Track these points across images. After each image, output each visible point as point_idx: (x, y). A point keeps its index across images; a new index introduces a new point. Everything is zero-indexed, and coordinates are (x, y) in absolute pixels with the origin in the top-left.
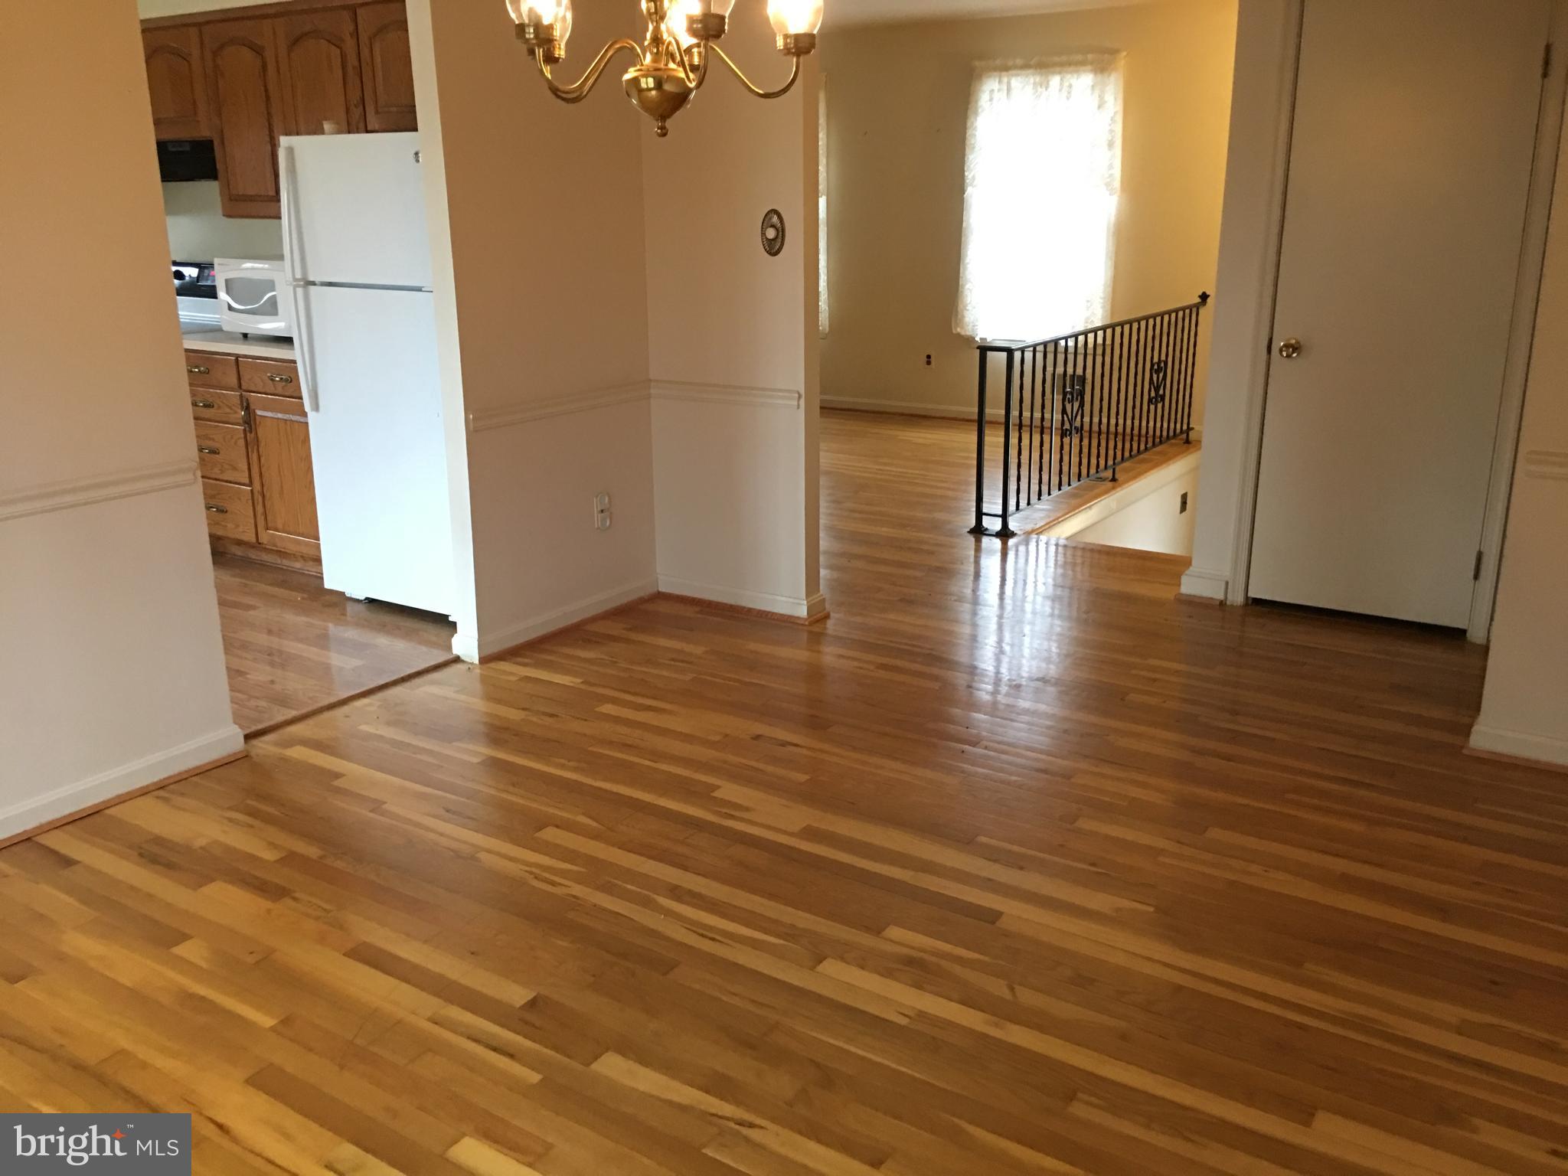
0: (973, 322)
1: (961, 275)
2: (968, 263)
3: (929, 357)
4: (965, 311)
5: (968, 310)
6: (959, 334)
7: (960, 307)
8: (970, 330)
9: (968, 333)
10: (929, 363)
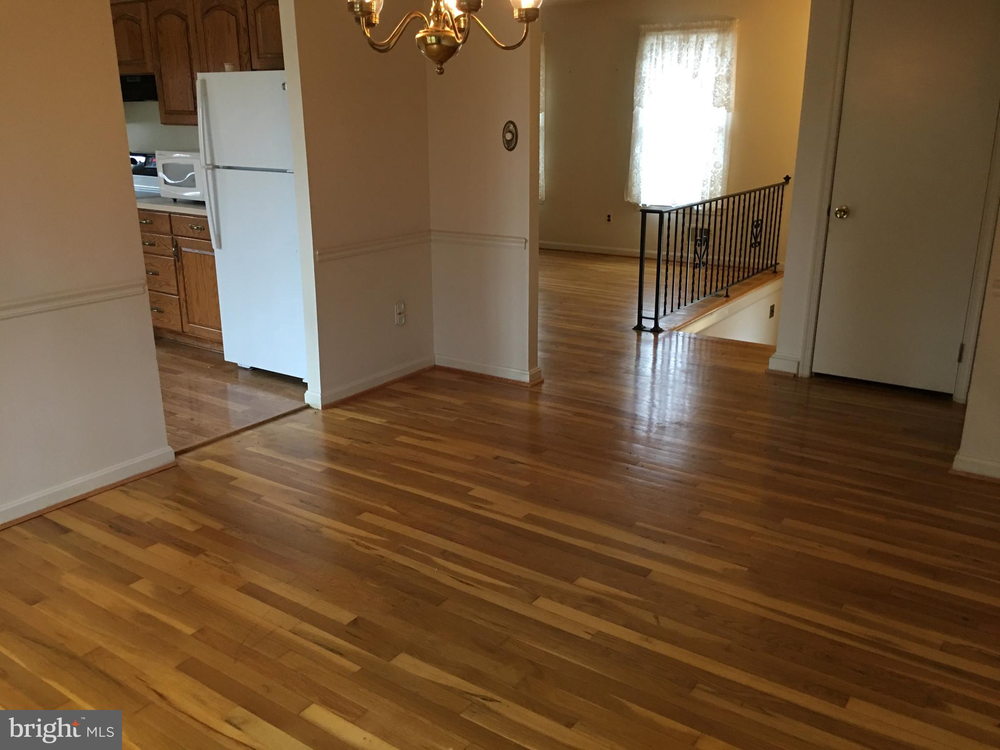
0: (637, 194)
2: (635, 156)
3: (609, 216)
4: (633, 187)
6: (629, 202)
7: (630, 184)
8: (636, 199)
9: (634, 202)
10: (609, 220)
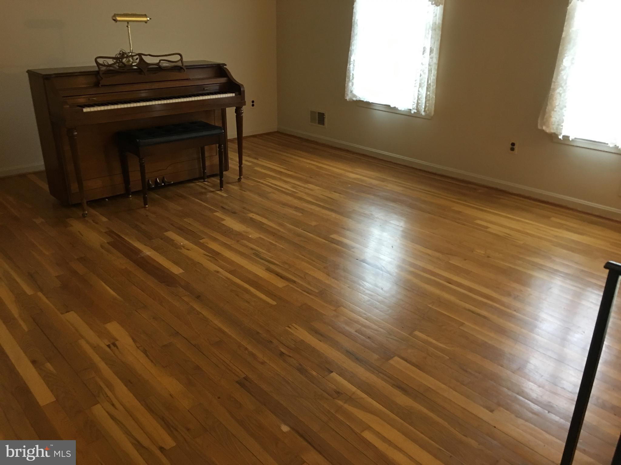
0: (558, 122)
1: (554, 80)
2: (562, 70)
3: (513, 144)
4: (552, 112)
5: (556, 111)
6: (543, 131)
7: (549, 107)
8: (555, 128)
9: (553, 131)
10: (512, 149)
